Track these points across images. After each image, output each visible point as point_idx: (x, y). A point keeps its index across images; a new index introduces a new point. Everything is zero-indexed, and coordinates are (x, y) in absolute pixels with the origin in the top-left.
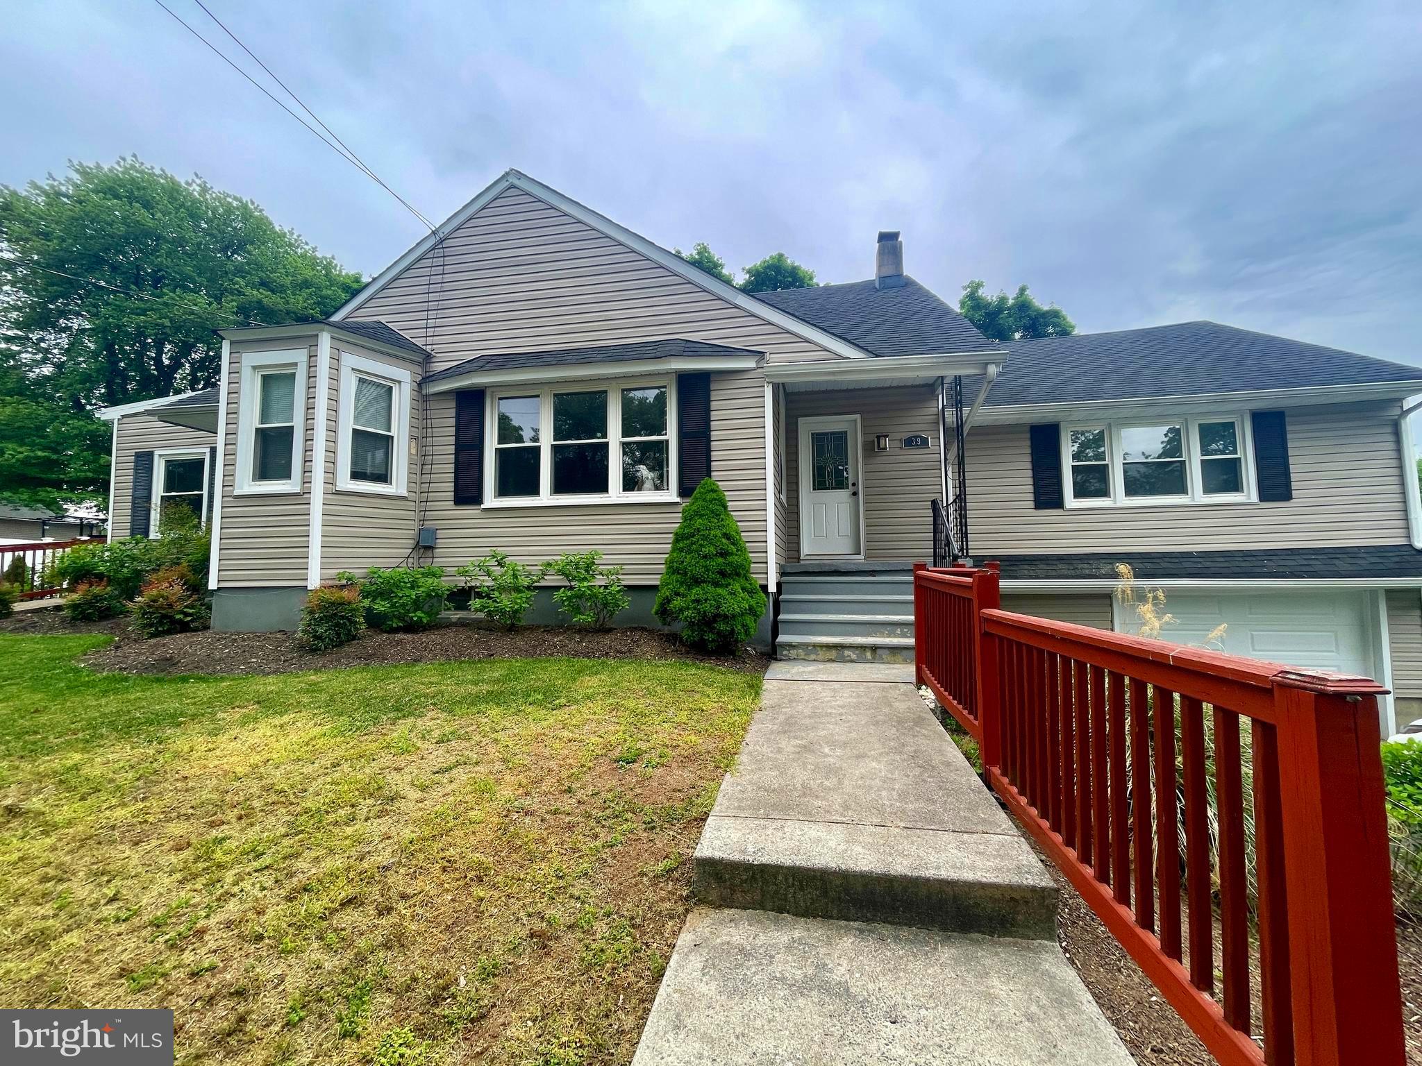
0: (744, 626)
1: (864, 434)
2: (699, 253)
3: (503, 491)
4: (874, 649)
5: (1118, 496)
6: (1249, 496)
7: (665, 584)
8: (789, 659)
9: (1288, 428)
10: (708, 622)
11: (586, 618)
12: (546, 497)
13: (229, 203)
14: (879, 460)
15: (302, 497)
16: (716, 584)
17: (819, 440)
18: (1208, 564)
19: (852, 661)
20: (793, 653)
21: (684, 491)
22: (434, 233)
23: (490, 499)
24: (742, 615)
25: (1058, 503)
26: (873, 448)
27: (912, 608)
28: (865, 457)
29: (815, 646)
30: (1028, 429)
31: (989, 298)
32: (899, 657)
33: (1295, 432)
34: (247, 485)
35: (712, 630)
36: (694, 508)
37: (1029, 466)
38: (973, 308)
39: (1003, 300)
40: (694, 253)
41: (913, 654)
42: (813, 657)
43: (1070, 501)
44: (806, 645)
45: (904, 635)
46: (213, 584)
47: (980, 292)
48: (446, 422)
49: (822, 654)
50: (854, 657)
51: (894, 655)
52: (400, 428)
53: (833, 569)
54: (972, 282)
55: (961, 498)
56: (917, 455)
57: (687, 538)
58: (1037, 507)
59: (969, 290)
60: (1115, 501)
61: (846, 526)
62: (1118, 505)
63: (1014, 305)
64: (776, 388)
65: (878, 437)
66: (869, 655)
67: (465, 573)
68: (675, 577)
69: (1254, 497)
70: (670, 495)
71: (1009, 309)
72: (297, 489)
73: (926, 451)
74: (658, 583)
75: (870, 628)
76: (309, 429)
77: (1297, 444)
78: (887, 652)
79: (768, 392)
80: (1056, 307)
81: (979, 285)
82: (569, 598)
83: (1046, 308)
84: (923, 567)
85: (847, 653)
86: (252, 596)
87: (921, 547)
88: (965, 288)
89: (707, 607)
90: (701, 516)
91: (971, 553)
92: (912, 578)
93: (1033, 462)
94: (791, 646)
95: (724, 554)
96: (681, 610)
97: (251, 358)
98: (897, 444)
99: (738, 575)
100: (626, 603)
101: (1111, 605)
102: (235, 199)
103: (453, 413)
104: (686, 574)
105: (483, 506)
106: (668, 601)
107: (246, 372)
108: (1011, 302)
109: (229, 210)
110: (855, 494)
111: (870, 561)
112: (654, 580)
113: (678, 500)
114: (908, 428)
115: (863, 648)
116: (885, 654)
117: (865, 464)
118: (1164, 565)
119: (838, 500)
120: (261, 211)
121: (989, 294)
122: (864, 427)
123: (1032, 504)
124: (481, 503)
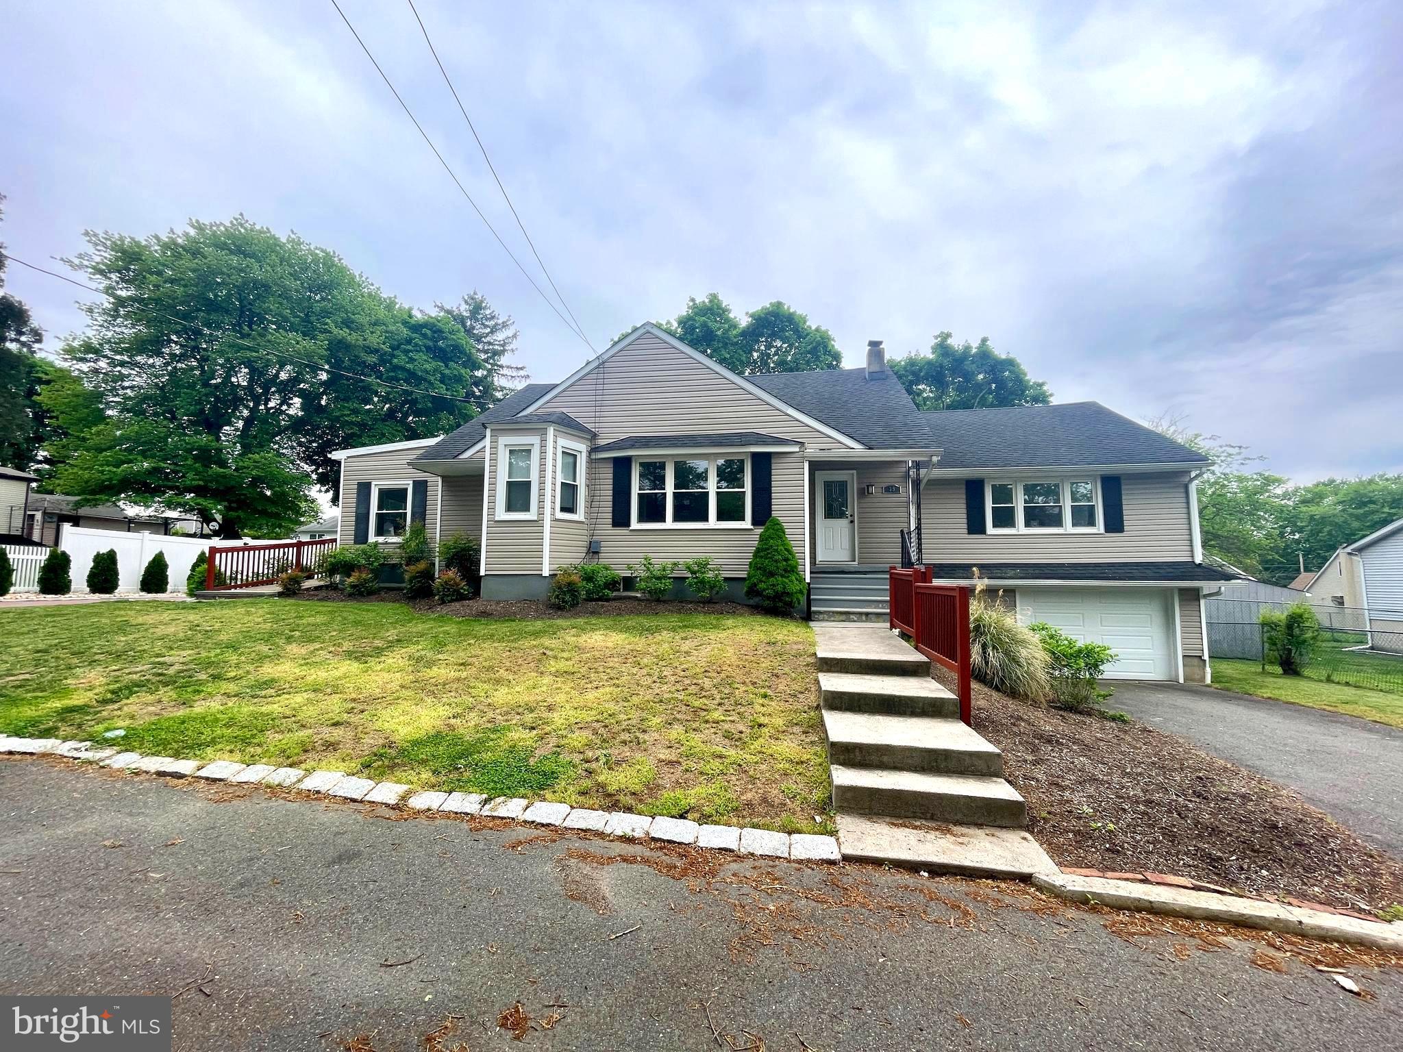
0: (797, 599)
1: (858, 483)
2: (711, 301)
3: (641, 519)
4: (867, 614)
5: (1020, 527)
6: (1099, 529)
7: (750, 577)
8: (819, 620)
9: (1123, 487)
10: (779, 596)
11: (706, 594)
12: (669, 523)
13: (317, 254)
14: (867, 500)
15: (538, 523)
16: (782, 576)
17: (828, 485)
18: (1073, 571)
19: (855, 621)
20: (821, 617)
21: (756, 522)
22: (598, 358)
23: (635, 524)
24: (796, 593)
25: (982, 530)
26: (864, 493)
27: (888, 593)
28: (859, 498)
29: (833, 612)
30: (964, 482)
31: (956, 346)
32: (881, 619)
33: (1128, 489)
34: (502, 514)
35: (781, 601)
36: (767, 534)
37: (964, 506)
38: (943, 355)
39: (968, 348)
40: (707, 301)
41: (888, 617)
42: (832, 619)
43: (990, 529)
44: (829, 612)
45: (883, 608)
46: (482, 573)
47: (949, 341)
48: (607, 477)
49: (838, 617)
50: (856, 619)
51: (879, 617)
52: (581, 481)
53: (840, 570)
54: (942, 333)
55: (919, 528)
56: (893, 498)
57: (765, 551)
58: (969, 533)
59: (939, 339)
60: (1018, 529)
61: (846, 543)
62: (1020, 533)
63: (976, 354)
64: (810, 462)
65: (868, 486)
66: (864, 618)
67: (630, 568)
68: (759, 572)
69: (1102, 530)
70: (747, 524)
71: (973, 356)
72: (535, 518)
73: (898, 495)
74: (746, 576)
75: (865, 604)
76: (542, 483)
77: (1128, 497)
78: (874, 616)
79: (806, 465)
80: (1012, 356)
81: (949, 335)
82: (696, 583)
83: (1003, 357)
84: (894, 568)
85: (852, 616)
86: (506, 579)
87: (893, 557)
88: (936, 337)
89: (779, 588)
90: (772, 538)
91: (924, 561)
92: (888, 576)
93: (967, 504)
94: (820, 613)
95: (786, 560)
96: (764, 590)
97: (503, 440)
98: (880, 490)
99: (793, 571)
100: (726, 586)
101: (1015, 597)
102: (322, 251)
103: (611, 470)
104: (765, 571)
105: (631, 528)
106: (755, 585)
107: (501, 448)
108: (974, 351)
109: (316, 260)
110: (852, 522)
111: (860, 565)
112: (744, 575)
113: (752, 527)
114: (886, 480)
115: (861, 614)
116: (873, 617)
117: (859, 503)
118: (1046, 571)
119: (841, 525)
120: (340, 260)
121: (956, 342)
122: (858, 478)
123: (966, 531)
124: (629, 526)
